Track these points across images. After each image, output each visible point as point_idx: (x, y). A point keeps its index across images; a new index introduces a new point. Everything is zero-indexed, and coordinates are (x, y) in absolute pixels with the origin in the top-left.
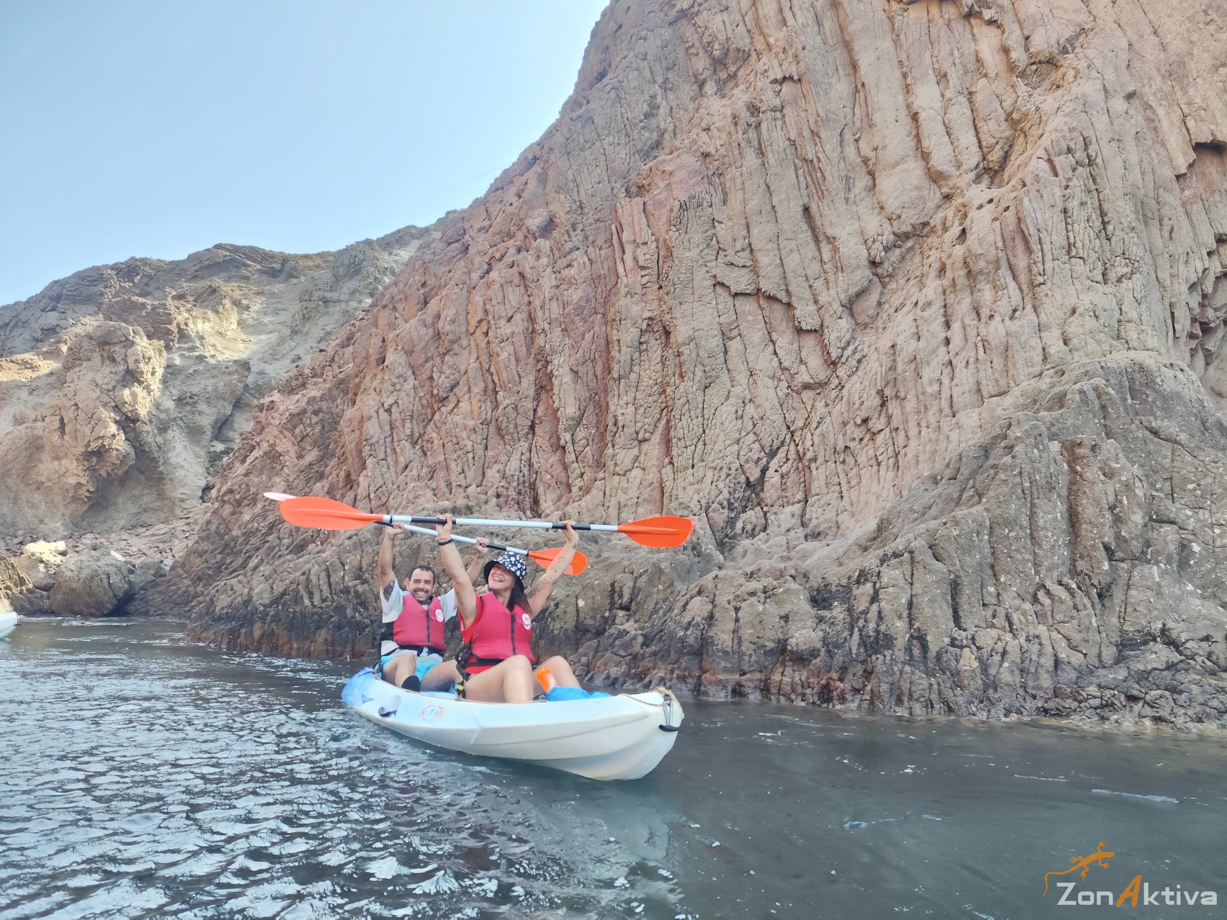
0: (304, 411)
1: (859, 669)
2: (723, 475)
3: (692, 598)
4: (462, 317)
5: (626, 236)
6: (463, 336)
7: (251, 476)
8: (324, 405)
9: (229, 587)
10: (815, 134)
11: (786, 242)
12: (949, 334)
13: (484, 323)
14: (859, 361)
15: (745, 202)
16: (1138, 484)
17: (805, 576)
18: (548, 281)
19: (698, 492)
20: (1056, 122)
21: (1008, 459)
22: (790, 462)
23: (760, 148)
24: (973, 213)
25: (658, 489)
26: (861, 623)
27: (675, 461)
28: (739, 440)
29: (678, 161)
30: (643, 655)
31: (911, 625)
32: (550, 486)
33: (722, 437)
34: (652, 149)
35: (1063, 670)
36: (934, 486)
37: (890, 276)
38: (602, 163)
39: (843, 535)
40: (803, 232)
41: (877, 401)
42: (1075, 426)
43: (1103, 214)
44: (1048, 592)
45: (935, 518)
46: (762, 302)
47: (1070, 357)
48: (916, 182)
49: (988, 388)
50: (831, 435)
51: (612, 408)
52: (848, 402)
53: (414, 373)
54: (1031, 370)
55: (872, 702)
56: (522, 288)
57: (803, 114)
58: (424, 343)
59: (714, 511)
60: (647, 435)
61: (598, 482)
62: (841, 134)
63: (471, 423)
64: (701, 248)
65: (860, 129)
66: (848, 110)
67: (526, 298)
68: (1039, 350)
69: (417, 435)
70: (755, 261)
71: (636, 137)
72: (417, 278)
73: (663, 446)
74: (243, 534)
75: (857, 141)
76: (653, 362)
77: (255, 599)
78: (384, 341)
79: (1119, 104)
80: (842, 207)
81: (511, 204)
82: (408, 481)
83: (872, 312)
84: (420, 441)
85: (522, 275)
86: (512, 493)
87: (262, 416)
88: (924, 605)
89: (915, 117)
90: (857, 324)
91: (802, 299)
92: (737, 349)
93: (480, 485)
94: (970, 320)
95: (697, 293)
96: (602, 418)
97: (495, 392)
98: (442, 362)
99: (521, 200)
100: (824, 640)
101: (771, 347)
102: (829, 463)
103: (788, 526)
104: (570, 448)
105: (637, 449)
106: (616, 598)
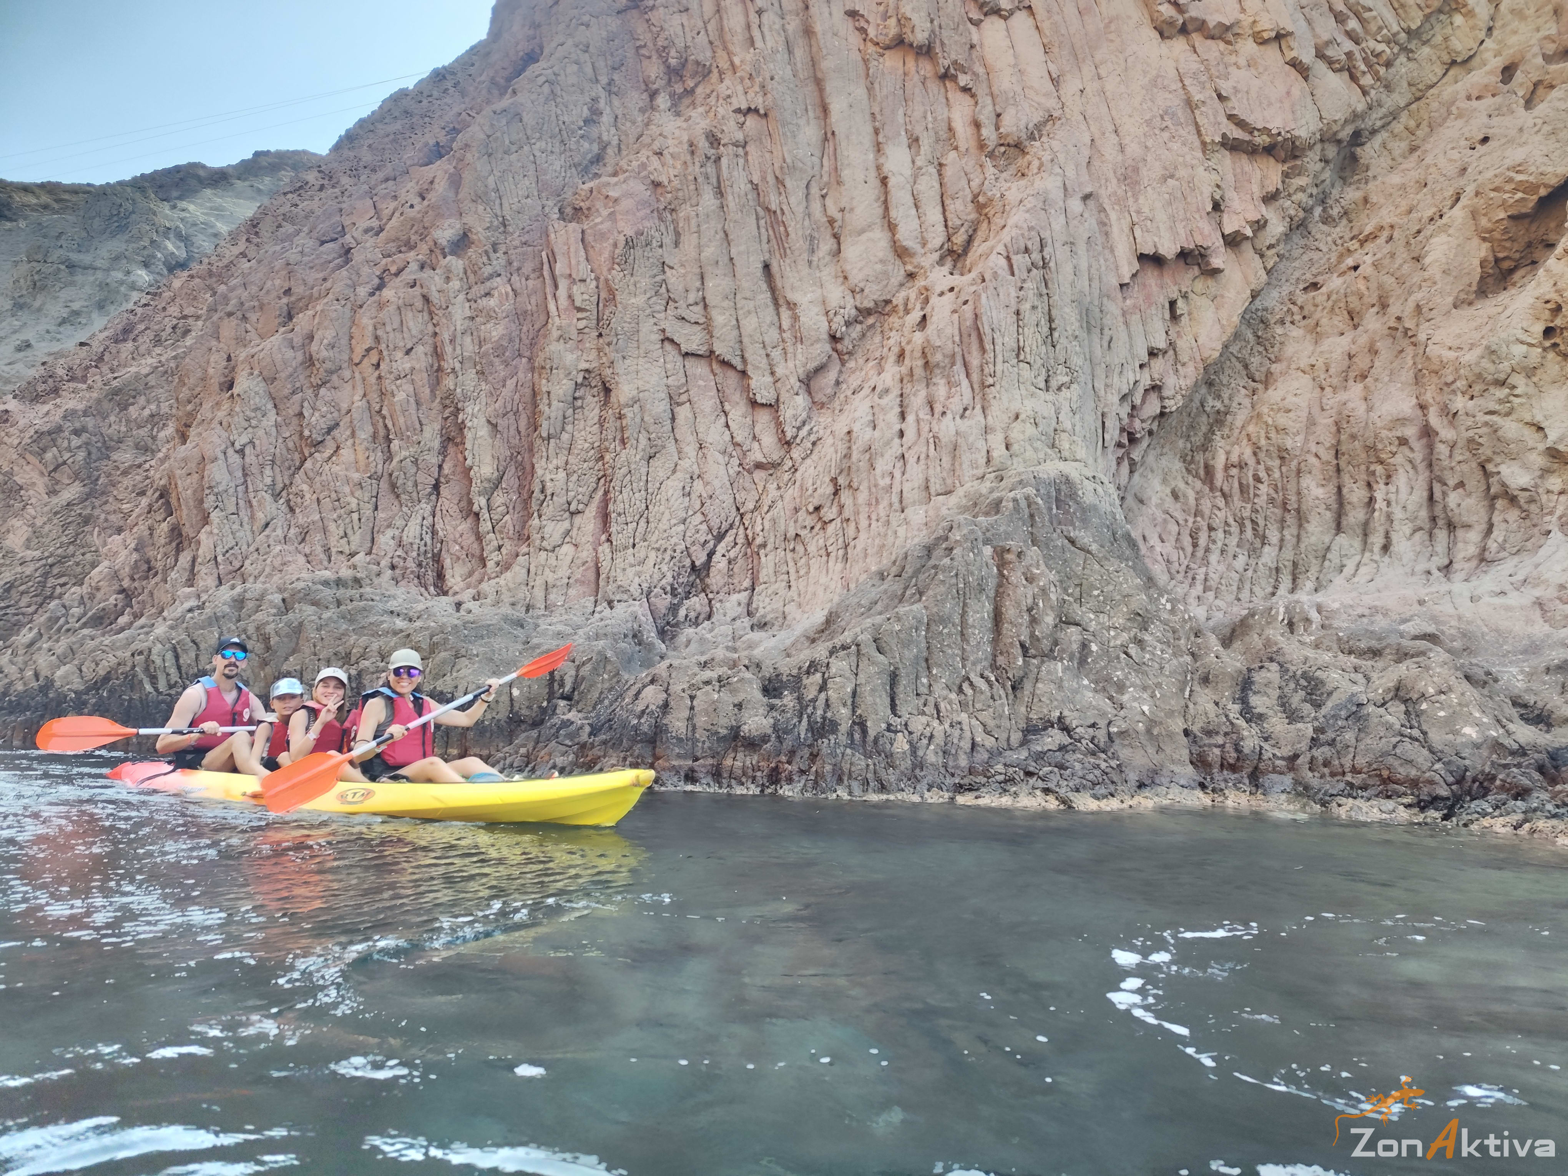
0: (60, 430)
1: (806, 752)
2: (667, 558)
3: (644, 686)
4: (344, 341)
5: (559, 268)
6: (345, 365)
8: (90, 422)
10: (779, 181)
11: (744, 301)
12: (903, 426)
13: (374, 352)
14: (814, 444)
15: (700, 248)
16: (1053, 589)
17: (758, 666)
18: (460, 311)
19: (639, 574)
20: (1018, 218)
21: (947, 561)
22: (738, 547)
23: (719, 187)
24: (934, 300)
25: (593, 569)
26: (810, 710)
27: (613, 538)
28: (685, 520)
29: (624, 186)
30: (592, 744)
31: (854, 712)
32: (458, 558)
33: (667, 516)
34: (592, 163)
35: (978, 752)
36: (881, 582)
37: (850, 353)
38: (531, 173)
39: (789, 626)
40: (762, 292)
41: (830, 489)
42: (1006, 533)
43: (1051, 320)
44: (971, 684)
45: (880, 613)
46: (715, 366)
47: (1010, 462)
48: (881, 254)
49: (936, 486)
51: (539, 472)
52: (801, 486)
53: (275, 406)
54: (975, 472)
55: (816, 782)
56: (426, 316)
57: (767, 155)
58: (290, 369)
59: (656, 596)
60: (581, 507)
61: (520, 558)
62: (807, 187)
63: (356, 476)
64: (648, 295)
65: (827, 184)
66: (816, 160)
68: (984, 453)
69: (280, 486)
70: (709, 319)
71: (573, 147)
72: (277, 282)
73: (599, 521)
75: (823, 197)
76: (590, 423)
77: (58, 684)
78: (229, 359)
79: (1075, 205)
80: (805, 270)
81: (412, 206)
82: (271, 542)
83: (829, 391)
84: (284, 494)
86: (411, 565)
88: (866, 694)
89: (884, 181)
90: (814, 403)
91: (757, 368)
92: (686, 417)
93: (369, 553)
94: (924, 414)
95: (642, 347)
96: (526, 483)
97: (389, 441)
98: (316, 396)
99: (426, 203)
100: (775, 727)
101: (723, 418)
102: (778, 551)
103: (734, 615)
104: (485, 515)
105: (567, 522)
106: (556, 687)
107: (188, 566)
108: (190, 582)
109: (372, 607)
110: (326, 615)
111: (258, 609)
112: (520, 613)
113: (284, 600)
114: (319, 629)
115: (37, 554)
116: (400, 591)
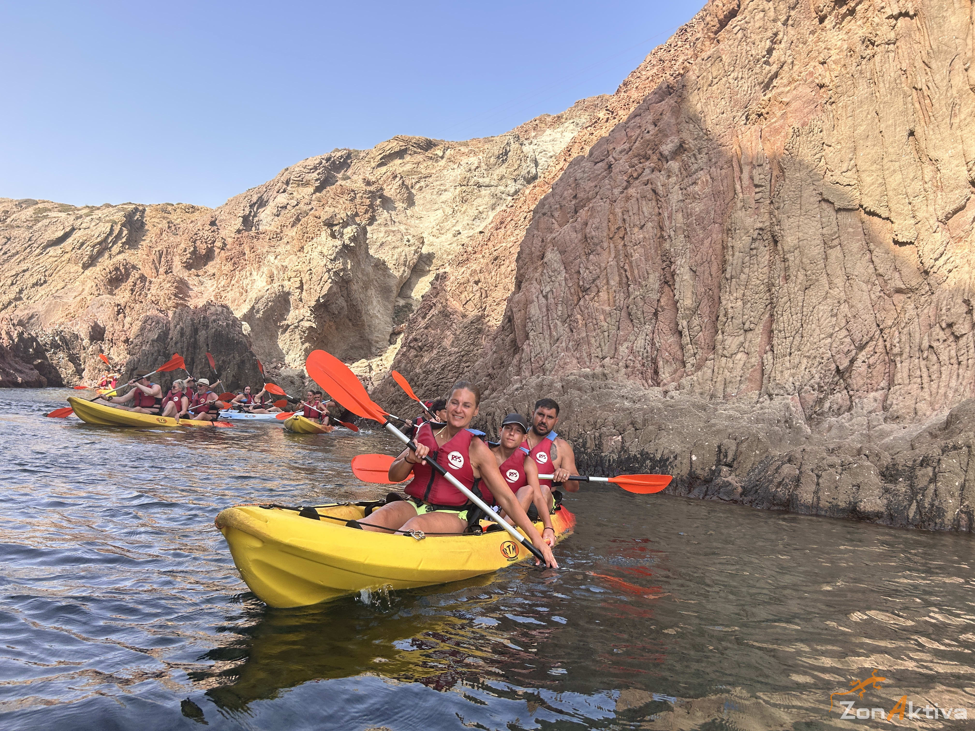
0: (468, 281)
2: (816, 364)
3: (783, 464)
4: (605, 225)
5: (744, 159)
6: (605, 239)
7: (430, 329)
8: (482, 276)
10: (927, 64)
11: (890, 163)
13: (622, 230)
14: (951, 271)
15: (854, 127)
17: (878, 455)
18: (676, 196)
19: (793, 375)
22: (876, 355)
25: (760, 371)
26: (919, 497)
27: (775, 349)
28: (832, 334)
29: (794, 92)
30: (742, 501)
31: (961, 502)
33: (817, 331)
34: (772, 79)
38: (727, 95)
39: (919, 421)
40: (907, 154)
41: (963, 309)
46: (863, 216)
50: (917, 335)
51: (724, 302)
52: (936, 307)
53: (565, 268)
56: (654, 203)
57: (916, 46)
58: (574, 245)
59: (806, 392)
60: (752, 326)
61: (708, 362)
62: (951, 65)
63: (607, 309)
64: (810, 169)
65: (971, 59)
66: (960, 41)
69: (566, 316)
70: (859, 180)
71: (758, 71)
72: (570, 192)
73: (765, 337)
74: (424, 372)
75: (966, 70)
76: (762, 266)
78: (543, 241)
80: (947, 132)
81: (648, 132)
82: (559, 350)
83: (968, 227)
84: (568, 320)
86: (638, 366)
87: (437, 283)
90: (952, 237)
91: (901, 214)
92: (837, 257)
93: (614, 358)
95: (803, 207)
96: (715, 310)
97: (628, 286)
98: (588, 260)
99: (657, 128)
100: (888, 506)
101: (868, 256)
102: (913, 359)
103: (870, 409)
104: (686, 332)
105: (742, 336)
106: (722, 457)
107: (517, 363)
108: (518, 373)
109: (611, 393)
110: (585, 397)
111: (549, 392)
112: (705, 400)
113: (563, 387)
114: (580, 406)
115: (456, 349)
116: (629, 383)
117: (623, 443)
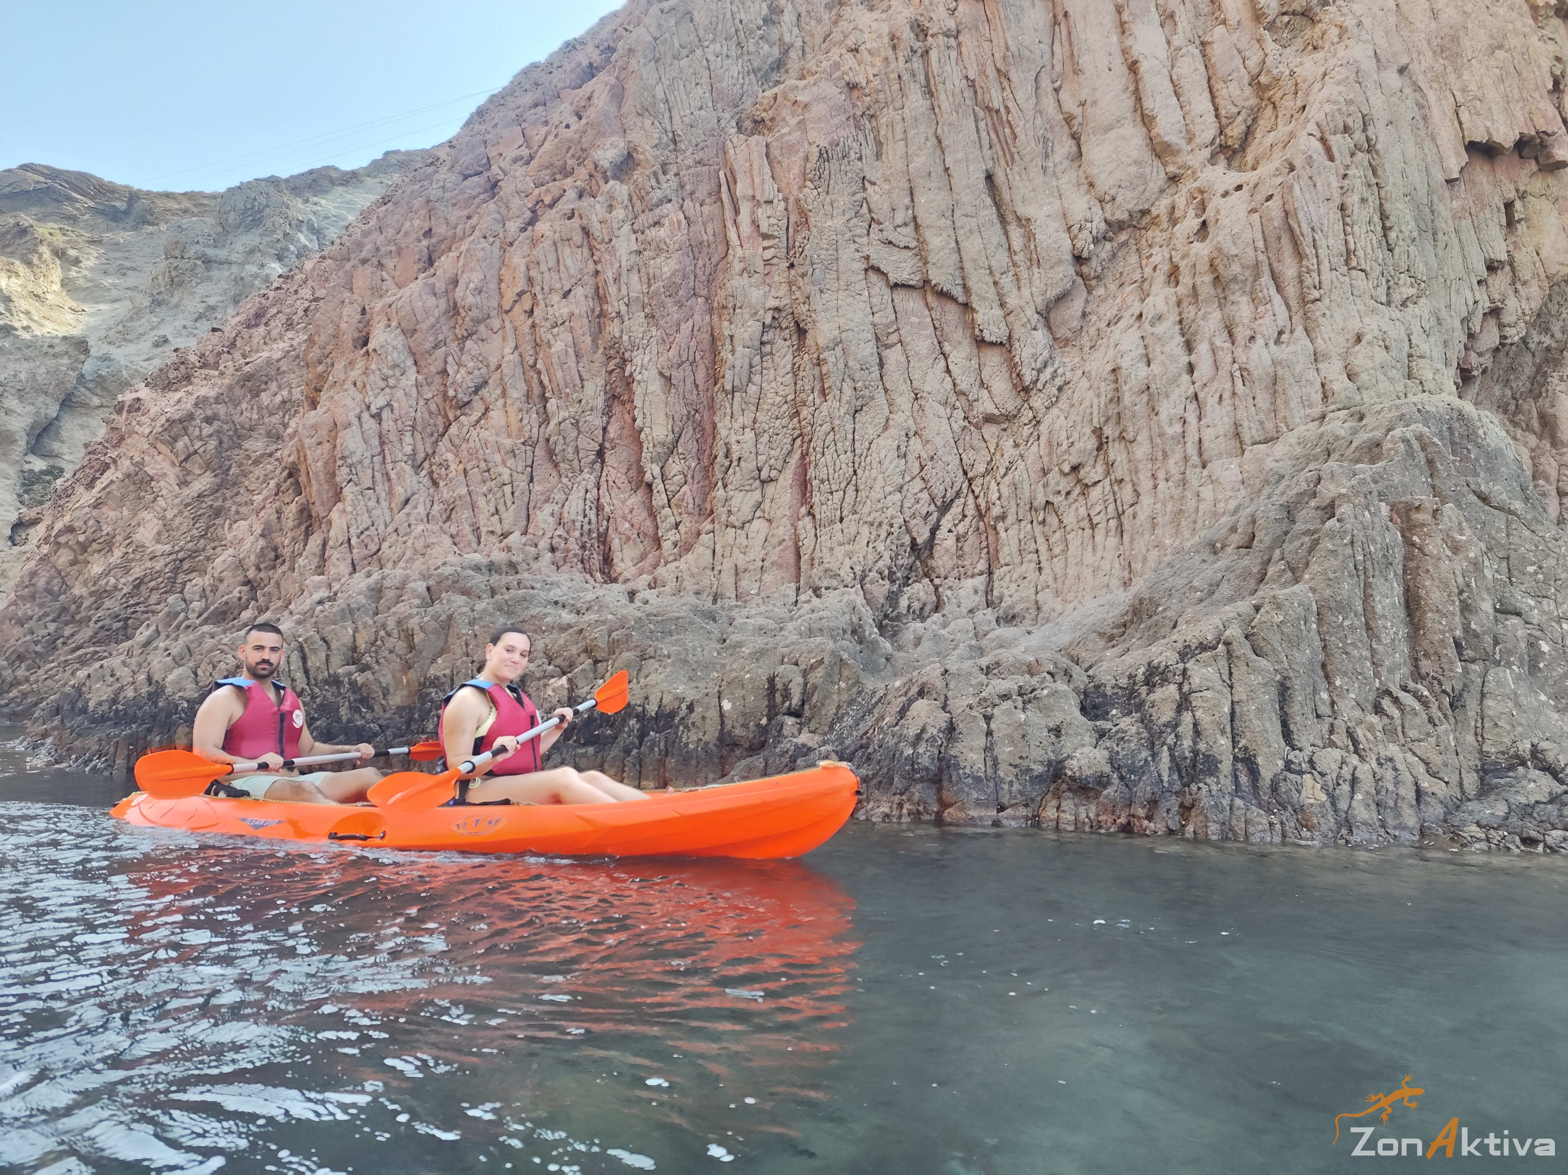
0: (190, 417)
1: (1174, 803)
2: (883, 535)
4: (493, 285)
5: (741, 189)
6: (494, 313)
7: (104, 509)
8: (222, 409)
9: (108, 672)
10: (1002, 75)
11: (965, 219)
12: (1193, 358)
13: (527, 296)
14: (1060, 389)
15: (907, 158)
16: (1487, 562)
17: (1066, 672)
18: (625, 244)
19: (849, 555)
20: (1327, 91)
22: (968, 520)
23: (928, 85)
24: (1215, 203)
25: (792, 549)
26: (1171, 739)
27: (816, 510)
28: (902, 487)
29: (814, 89)
31: (1235, 743)
32: (629, 539)
33: (880, 482)
34: (773, 70)
35: (1427, 804)
36: (1213, 558)
37: (1098, 278)
38: (705, 81)
40: (985, 207)
41: (1093, 443)
42: (1403, 484)
43: (1384, 217)
44: (1396, 701)
45: (1231, 600)
46: (930, 298)
47: (1358, 398)
48: (1135, 154)
49: (1250, 432)
50: (1026, 486)
51: (723, 432)
52: (1050, 443)
53: (416, 363)
54: (1308, 411)
56: (585, 250)
57: (986, 45)
58: (432, 319)
59: (872, 582)
60: (774, 473)
61: (703, 537)
62: (1036, 79)
63: (508, 442)
64: (847, 216)
65: (1062, 75)
66: (1045, 47)
67: (591, 266)
68: (1318, 387)
69: (421, 455)
70: (921, 242)
71: (751, 50)
72: (416, 223)
73: (796, 490)
74: (92, 594)
75: (1057, 91)
76: (782, 372)
77: (169, 690)
78: (363, 312)
79: (1392, 79)
80: (1038, 179)
81: (568, 126)
82: (412, 520)
83: (1075, 324)
84: (426, 465)
85: (586, 232)
86: (574, 546)
87: (121, 420)
88: (1252, 716)
89: (1133, 67)
90: (1055, 339)
91: (983, 299)
92: (897, 361)
93: (525, 533)
94: (1221, 341)
95: (843, 279)
96: (707, 447)
97: (545, 399)
98: (462, 349)
99: (584, 121)
100: (1111, 761)
101: (943, 362)
102: (1023, 524)
103: (971, 605)
104: (658, 485)
105: (758, 492)
106: (778, 698)
107: (317, 551)
108: (320, 569)
109: (534, 596)
110: (480, 606)
111: (398, 600)
112: (708, 603)
113: (428, 589)
114: (471, 624)
115: (168, 548)
116: (563, 577)
117: (571, 690)
